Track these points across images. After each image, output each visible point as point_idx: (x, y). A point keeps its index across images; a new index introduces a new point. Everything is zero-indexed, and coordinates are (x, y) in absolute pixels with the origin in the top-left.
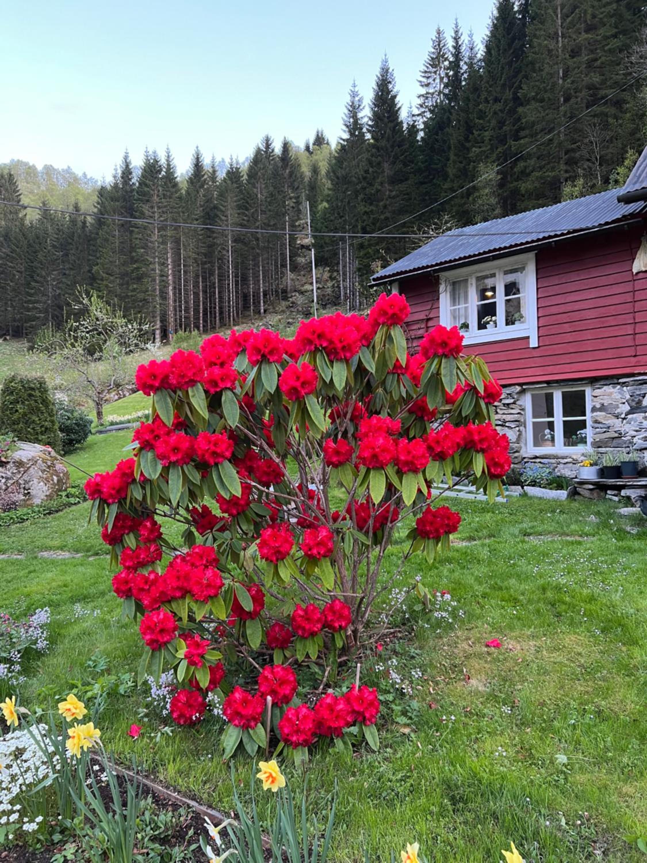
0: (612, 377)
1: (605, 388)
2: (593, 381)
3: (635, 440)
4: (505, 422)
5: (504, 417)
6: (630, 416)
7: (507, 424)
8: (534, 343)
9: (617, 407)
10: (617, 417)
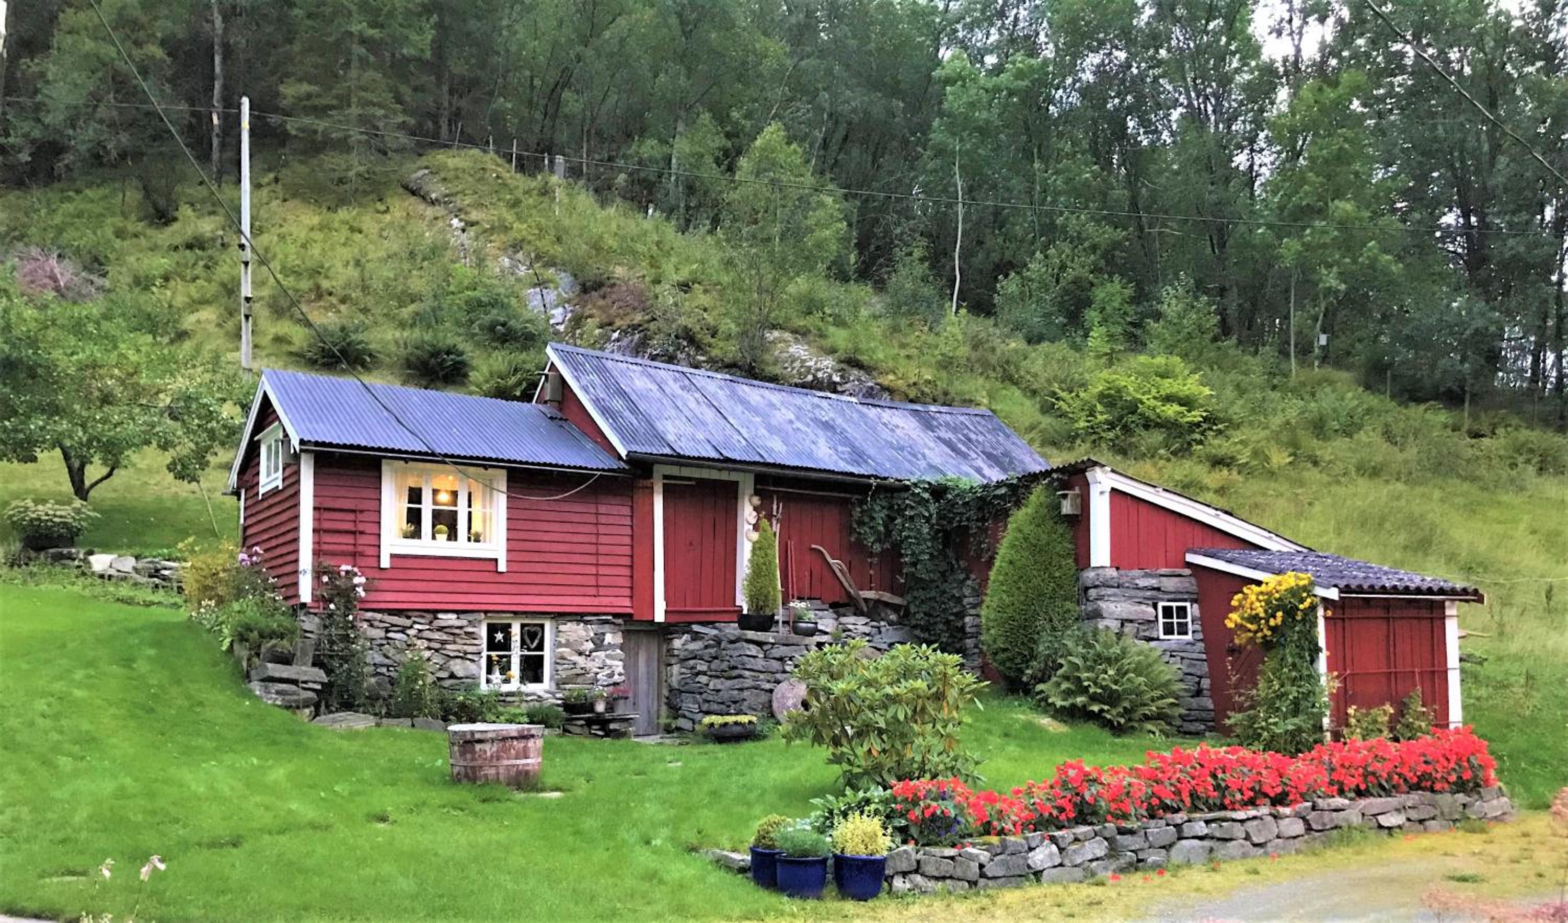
0: (576, 614)
1: (569, 624)
2: (560, 616)
3: (599, 676)
4: (466, 653)
5: (465, 647)
6: (594, 654)
7: (469, 656)
8: (502, 567)
9: (582, 644)
10: (580, 654)
